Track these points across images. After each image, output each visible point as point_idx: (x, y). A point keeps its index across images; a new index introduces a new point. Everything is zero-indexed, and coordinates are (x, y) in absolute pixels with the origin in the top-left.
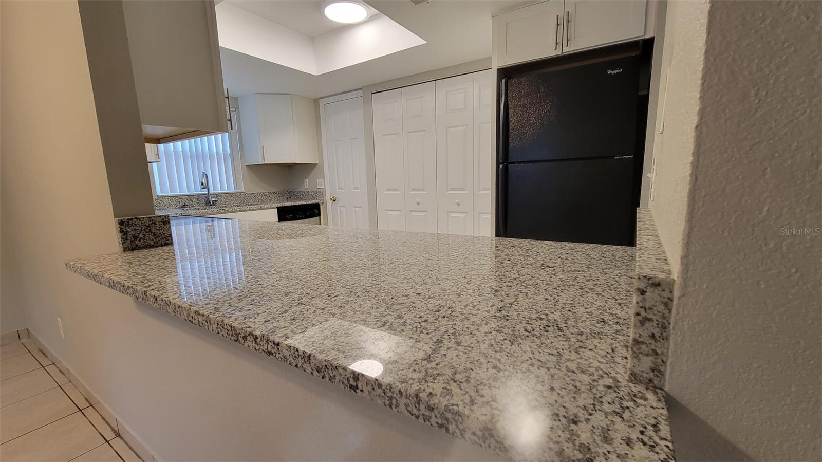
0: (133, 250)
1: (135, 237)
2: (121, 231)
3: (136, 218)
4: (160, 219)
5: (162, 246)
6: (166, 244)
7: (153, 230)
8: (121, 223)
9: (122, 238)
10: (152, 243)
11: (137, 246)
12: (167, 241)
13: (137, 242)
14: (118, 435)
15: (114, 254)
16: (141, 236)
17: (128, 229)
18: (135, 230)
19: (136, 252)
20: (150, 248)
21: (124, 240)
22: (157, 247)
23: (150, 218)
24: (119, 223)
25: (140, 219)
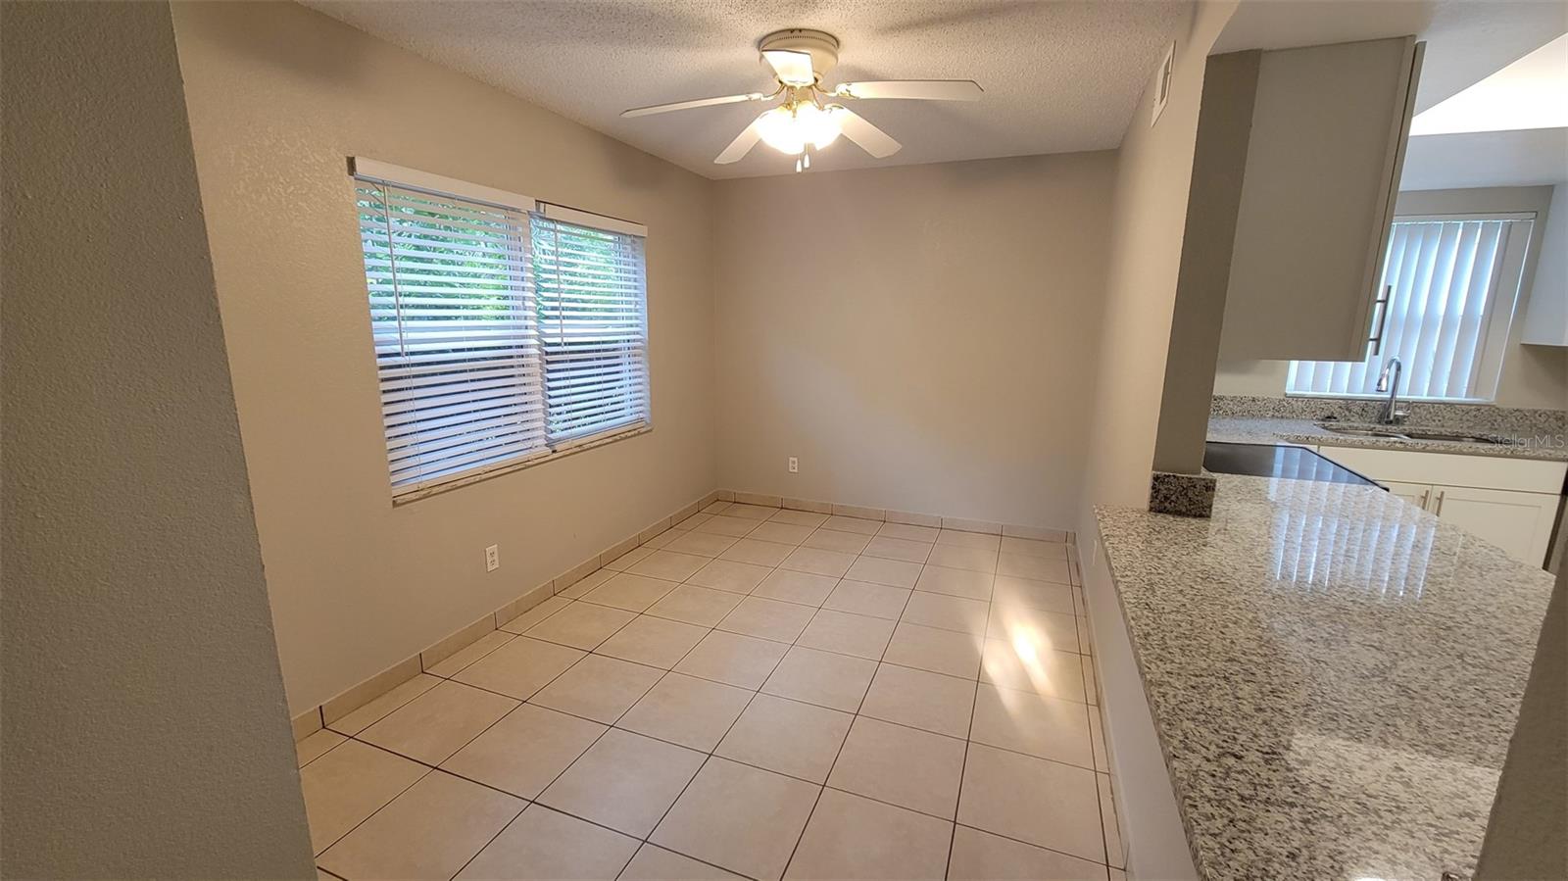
0: (1160, 512)
1: (1166, 498)
2: (1153, 488)
3: (1174, 476)
4: (1203, 483)
5: (1195, 516)
6: (1201, 516)
7: (1190, 494)
8: (1156, 478)
9: (1152, 496)
10: (1184, 510)
11: (1165, 508)
12: (1202, 511)
13: (1167, 504)
14: (1098, 705)
15: (1138, 511)
16: (1173, 498)
17: (1161, 487)
18: (1169, 489)
19: (1160, 516)
20: (1180, 515)
21: (1153, 498)
22: (1188, 516)
23: (1191, 479)
24: (1154, 478)
25: (1178, 478)
